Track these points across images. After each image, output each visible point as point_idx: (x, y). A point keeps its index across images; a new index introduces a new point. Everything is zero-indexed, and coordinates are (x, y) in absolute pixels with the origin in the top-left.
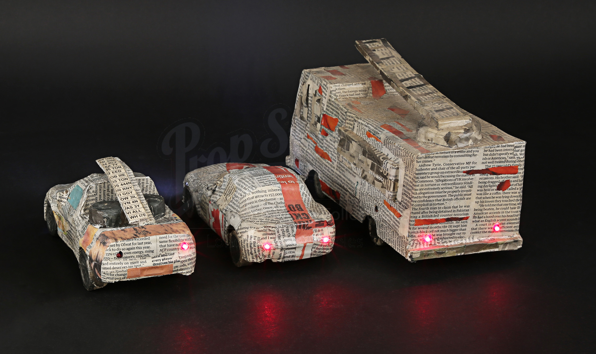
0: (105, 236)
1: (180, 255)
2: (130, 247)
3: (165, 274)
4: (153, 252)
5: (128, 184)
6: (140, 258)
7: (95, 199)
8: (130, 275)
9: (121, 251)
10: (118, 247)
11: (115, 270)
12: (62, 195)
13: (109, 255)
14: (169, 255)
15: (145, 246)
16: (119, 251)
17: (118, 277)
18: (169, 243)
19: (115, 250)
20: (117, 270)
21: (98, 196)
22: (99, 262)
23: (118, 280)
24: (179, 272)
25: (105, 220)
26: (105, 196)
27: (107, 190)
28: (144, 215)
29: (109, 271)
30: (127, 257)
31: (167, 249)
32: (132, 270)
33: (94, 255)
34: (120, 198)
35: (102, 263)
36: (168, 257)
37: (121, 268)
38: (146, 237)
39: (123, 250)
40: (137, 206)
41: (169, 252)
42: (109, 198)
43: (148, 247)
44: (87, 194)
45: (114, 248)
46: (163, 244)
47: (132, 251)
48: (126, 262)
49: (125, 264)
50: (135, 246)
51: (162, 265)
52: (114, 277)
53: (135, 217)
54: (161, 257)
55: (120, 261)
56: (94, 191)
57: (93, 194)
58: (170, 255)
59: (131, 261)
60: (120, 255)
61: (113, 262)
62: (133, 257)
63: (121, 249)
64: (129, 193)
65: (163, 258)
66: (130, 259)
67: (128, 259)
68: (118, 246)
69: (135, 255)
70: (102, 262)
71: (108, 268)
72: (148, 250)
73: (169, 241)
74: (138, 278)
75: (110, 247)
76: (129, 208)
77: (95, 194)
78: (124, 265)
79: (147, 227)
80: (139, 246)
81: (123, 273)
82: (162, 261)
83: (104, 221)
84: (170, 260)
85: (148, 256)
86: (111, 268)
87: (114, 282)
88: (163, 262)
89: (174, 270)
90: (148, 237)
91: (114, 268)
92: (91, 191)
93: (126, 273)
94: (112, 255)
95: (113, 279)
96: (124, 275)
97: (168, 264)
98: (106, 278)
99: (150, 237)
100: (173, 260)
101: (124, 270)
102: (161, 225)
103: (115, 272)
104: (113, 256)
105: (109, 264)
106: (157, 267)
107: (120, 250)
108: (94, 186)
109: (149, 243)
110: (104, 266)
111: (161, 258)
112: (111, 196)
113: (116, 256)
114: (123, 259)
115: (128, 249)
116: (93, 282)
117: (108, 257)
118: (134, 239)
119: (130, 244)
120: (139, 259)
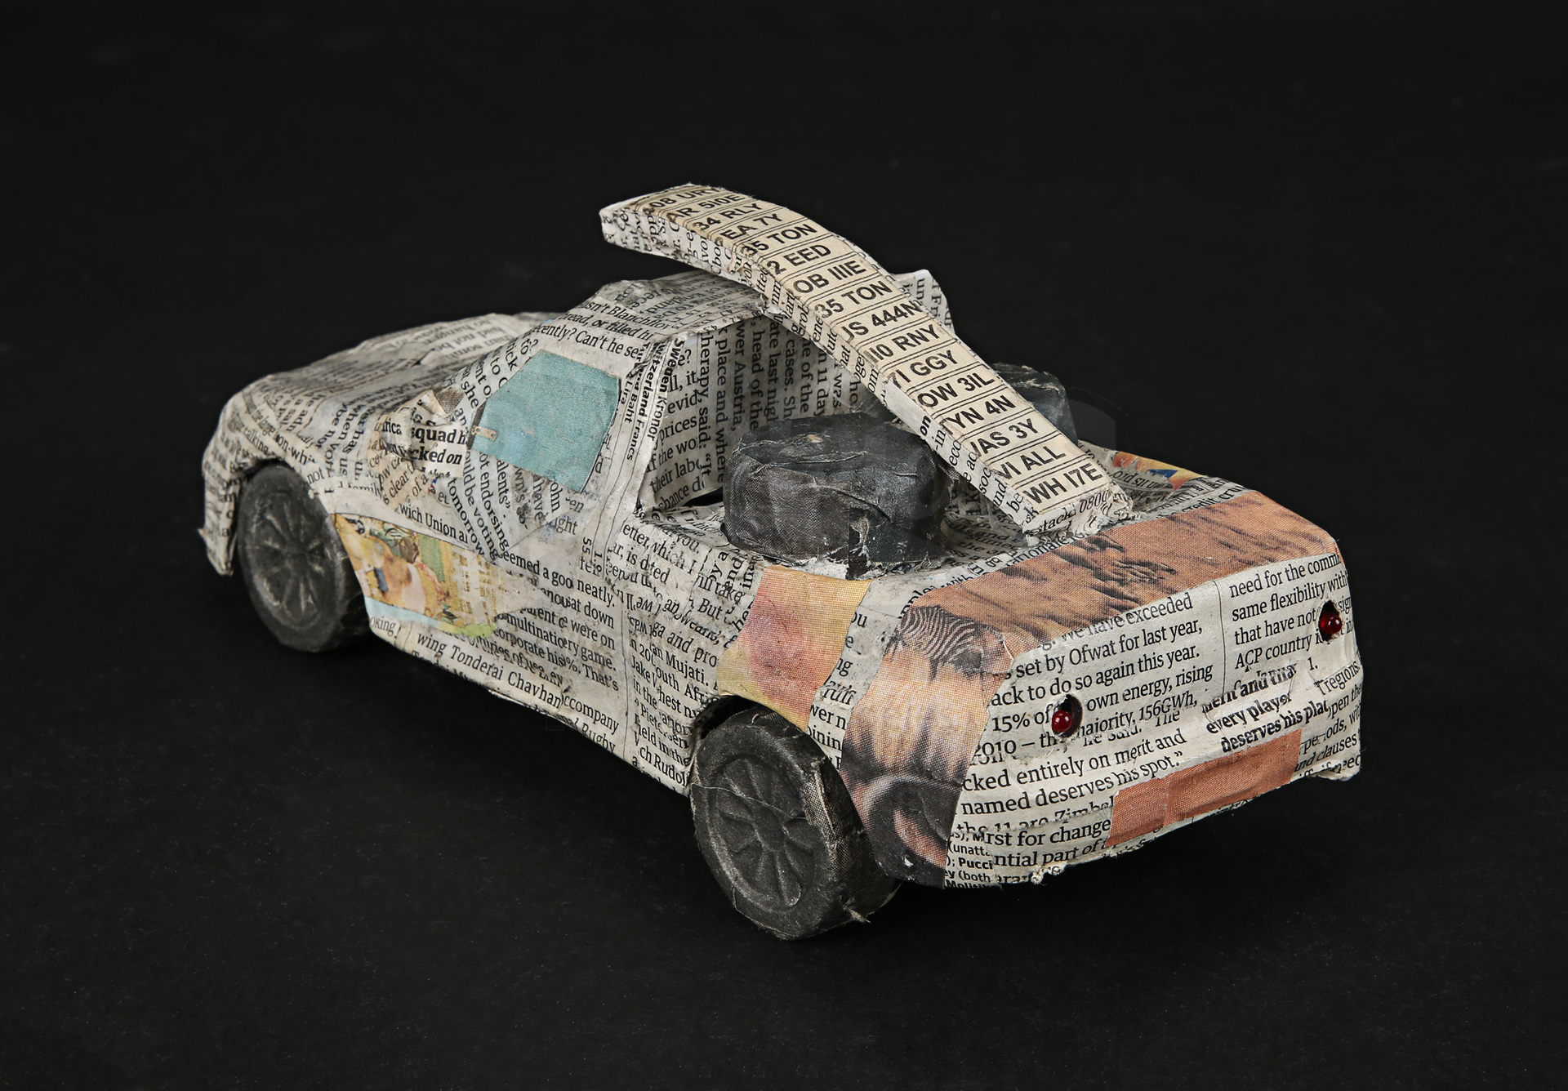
0: (950, 615)
1: (1318, 675)
2: (1112, 662)
3: (1262, 791)
4: (1207, 674)
5: (904, 315)
6: (1154, 720)
7: (698, 416)
8: (1121, 829)
9: (1074, 693)
10: (1055, 673)
11: (1049, 811)
12: (424, 421)
13: (1014, 725)
14: (1273, 680)
15: (1175, 647)
16: (1061, 698)
17: (1062, 847)
18: (1272, 616)
19: (1040, 692)
20: (1061, 806)
21: (710, 402)
22: (943, 773)
23: (1062, 865)
24: (1317, 768)
25: (862, 526)
26: (742, 397)
27: (749, 364)
28: (1088, 473)
29: (1016, 818)
30: (1096, 727)
31: (1264, 650)
32: (1133, 794)
33: (894, 736)
34: (915, 395)
35: (969, 776)
36: (1273, 692)
37: (1084, 789)
38: (1174, 598)
39: (1081, 685)
40: (1022, 428)
41: (1273, 664)
42: (758, 403)
43: (1189, 653)
44: (665, 395)
45: (1034, 682)
46: (1248, 624)
47: (1120, 686)
48: (1095, 751)
49: (1094, 764)
50: (1133, 656)
51: (1261, 741)
52: (1047, 847)
53: (1052, 488)
54: (1240, 697)
55: (1068, 754)
56: (693, 374)
57: (689, 391)
58: (1277, 680)
59: (1120, 746)
60: (1068, 717)
61: (1035, 764)
62: (1124, 718)
63: (1073, 684)
64: (944, 366)
65: (1249, 701)
66: (1116, 731)
67: (1105, 736)
68: (1058, 667)
69: (1135, 706)
70: (971, 770)
71: (1009, 805)
72: (1187, 666)
73: (1272, 600)
74: (1150, 837)
75: (1014, 677)
76: (991, 445)
77: (696, 391)
78: (1090, 776)
79: (1117, 536)
80: (1149, 651)
81: (1090, 820)
82: (1252, 724)
83: (854, 536)
84: (1284, 710)
85: (1189, 700)
86: (1032, 797)
87: (1038, 878)
88: (1258, 724)
89: (1302, 758)
90: (1181, 596)
91: (1046, 800)
92: (681, 374)
93: (1108, 814)
94: (1027, 724)
95: (1031, 861)
96: (1093, 830)
97: (1283, 732)
98: (985, 859)
99: (1188, 590)
100: (1296, 706)
101: (1100, 799)
102: (1172, 518)
103: (1052, 818)
104: (1034, 731)
105: (1013, 781)
106: (1240, 759)
107: (1066, 686)
108: (694, 344)
109: (1191, 628)
110: (980, 792)
111: (1242, 704)
112: (765, 392)
113: (1048, 727)
114: (1081, 741)
115: (1105, 678)
116: (844, 901)
117: (1006, 737)
118: (1123, 615)
119: (1109, 650)
120: (1151, 731)
